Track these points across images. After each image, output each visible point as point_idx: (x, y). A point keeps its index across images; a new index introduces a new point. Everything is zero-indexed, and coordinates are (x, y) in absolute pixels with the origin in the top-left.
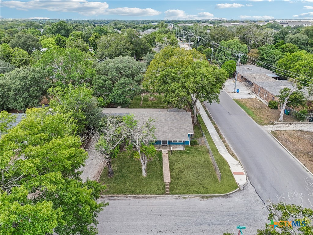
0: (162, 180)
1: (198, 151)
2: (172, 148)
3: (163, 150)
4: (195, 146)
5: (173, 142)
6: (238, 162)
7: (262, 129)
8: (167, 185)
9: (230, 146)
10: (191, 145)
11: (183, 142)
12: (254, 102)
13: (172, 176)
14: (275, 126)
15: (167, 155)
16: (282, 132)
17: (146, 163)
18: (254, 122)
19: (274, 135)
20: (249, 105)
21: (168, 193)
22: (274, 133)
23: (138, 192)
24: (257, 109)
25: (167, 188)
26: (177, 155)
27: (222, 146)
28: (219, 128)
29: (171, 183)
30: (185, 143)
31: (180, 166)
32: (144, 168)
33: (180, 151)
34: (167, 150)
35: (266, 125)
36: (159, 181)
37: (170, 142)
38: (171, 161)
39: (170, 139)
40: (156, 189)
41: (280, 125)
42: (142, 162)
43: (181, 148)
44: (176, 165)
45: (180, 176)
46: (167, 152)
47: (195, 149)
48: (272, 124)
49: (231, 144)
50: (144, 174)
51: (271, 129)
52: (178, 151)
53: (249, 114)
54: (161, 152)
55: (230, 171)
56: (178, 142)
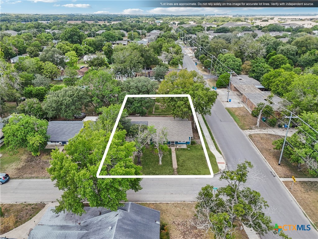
0: (172, 167)
1: (196, 148)
2: (178, 146)
3: (172, 148)
4: (194, 145)
5: (178, 142)
6: (222, 156)
7: (243, 133)
8: (175, 170)
9: (218, 145)
10: (191, 144)
11: (185, 142)
12: (241, 110)
13: (178, 165)
14: (253, 130)
15: (175, 151)
16: (256, 135)
17: (162, 156)
18: (238, 127)
19: (250, 137)
20: (237, 113)
21: (176, 174)
22: (250, 136)
23: (157, 173)
24: (242, 116)
25: (175, 171)
26: (181, 151)
27: (212, 145)
28: (212, 132)
29: (177, 169)
30: (187, 143)
31: (183, 158)
32: (160, 159)
33: (183, 148)
34: (174, 148)
35: (247, 129)
36: (170, 168)
37: (177, 143)
38: (177, 155)
39: (177, 140)
40: (169, 172)
41: (256, 130)
42: (159, 155)
43: (185, 146)
44: (181, 158)
45: (183, 165)
46: (175, 149)
47: (194, 147)
48: (251, 129)
49: (219, 144)
50: (160, 163)
51: (249, 133)
52: (182, 148)
53: (235, 121)
54: (171, 149)
55: (216, 162)
56: (182, 142)
